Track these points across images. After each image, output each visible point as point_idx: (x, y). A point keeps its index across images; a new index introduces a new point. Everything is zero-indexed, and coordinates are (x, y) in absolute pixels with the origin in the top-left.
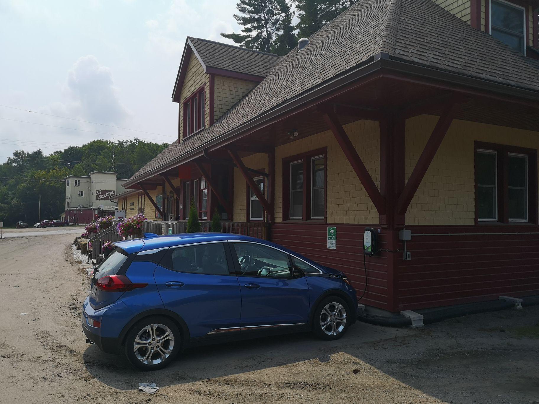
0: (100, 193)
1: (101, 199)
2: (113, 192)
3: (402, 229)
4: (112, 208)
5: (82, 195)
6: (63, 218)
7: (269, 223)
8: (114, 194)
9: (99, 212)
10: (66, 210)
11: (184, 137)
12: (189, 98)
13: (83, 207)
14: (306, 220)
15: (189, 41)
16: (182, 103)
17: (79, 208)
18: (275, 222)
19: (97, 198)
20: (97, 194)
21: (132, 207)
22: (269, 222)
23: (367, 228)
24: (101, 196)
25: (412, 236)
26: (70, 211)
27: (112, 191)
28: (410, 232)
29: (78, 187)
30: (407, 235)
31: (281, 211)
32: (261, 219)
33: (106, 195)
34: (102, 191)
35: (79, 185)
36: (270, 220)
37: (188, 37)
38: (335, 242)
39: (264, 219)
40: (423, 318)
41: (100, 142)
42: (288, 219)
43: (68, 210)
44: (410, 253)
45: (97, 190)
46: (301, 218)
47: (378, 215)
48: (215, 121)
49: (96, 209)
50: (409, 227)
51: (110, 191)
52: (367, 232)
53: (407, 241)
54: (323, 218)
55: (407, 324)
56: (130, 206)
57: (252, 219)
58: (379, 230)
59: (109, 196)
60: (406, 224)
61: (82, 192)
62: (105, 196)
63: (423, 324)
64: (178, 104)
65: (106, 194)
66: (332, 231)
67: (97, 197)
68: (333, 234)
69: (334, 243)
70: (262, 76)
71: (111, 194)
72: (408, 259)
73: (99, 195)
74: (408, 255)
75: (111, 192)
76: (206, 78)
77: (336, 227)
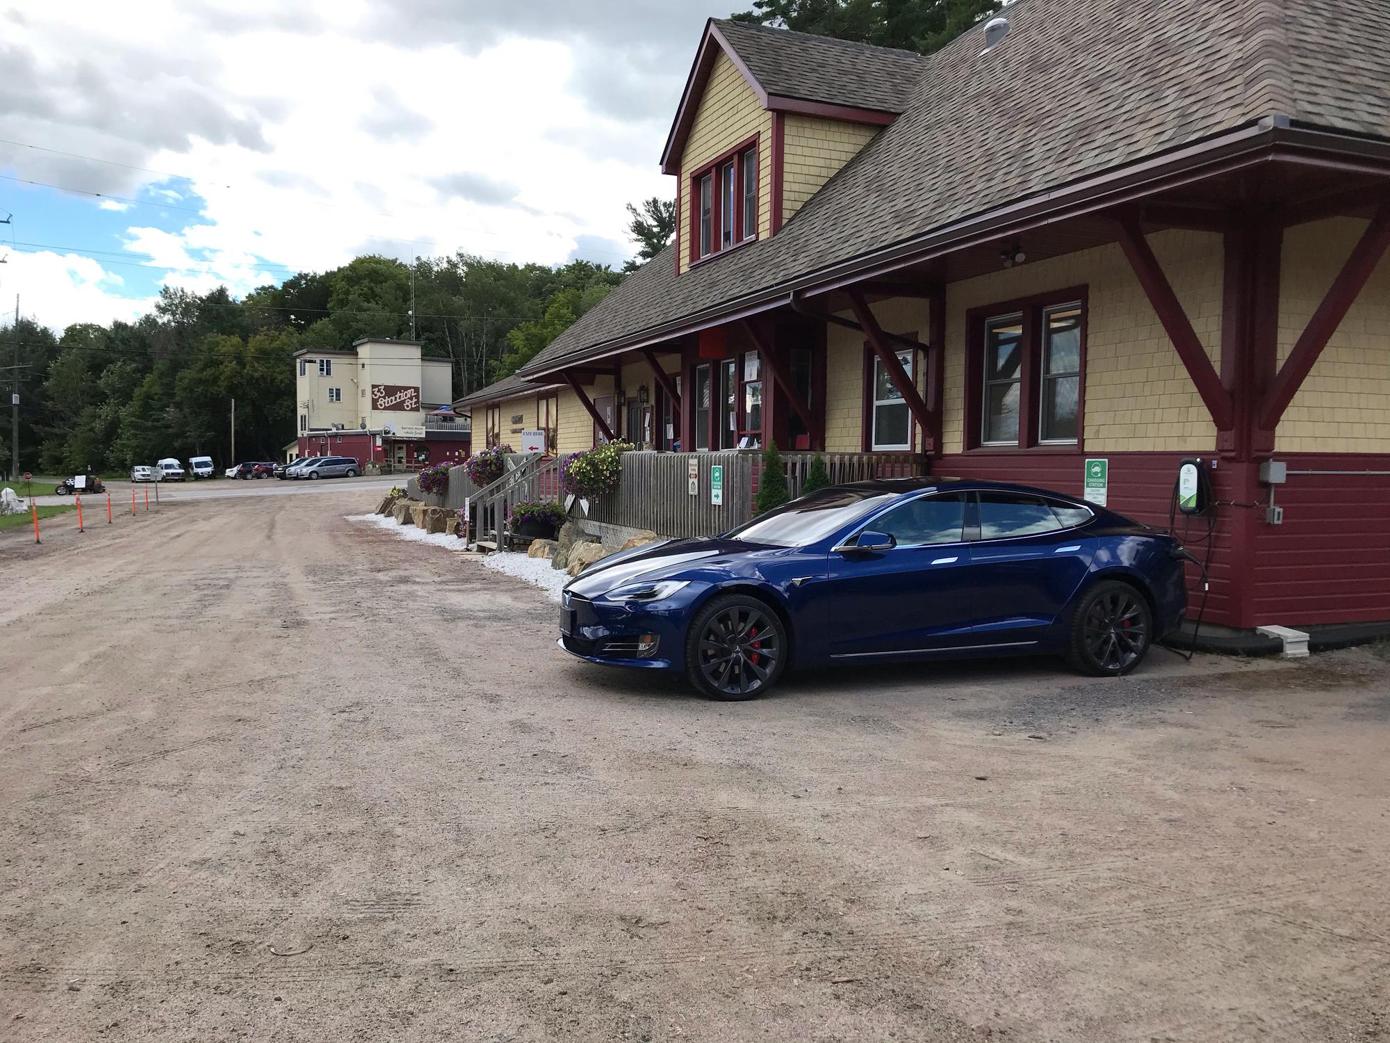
0: (382, 393)
1: (386, 408)
2: (413, 390)
3: (1266, 459)
4: (418, 431)
5: (338, 399)
6: (291, 455)
7: (929, 456)
8: (417, 397)
9: (385, 441)
10: (299, 435)
11: (692, 260)
12: (711, 165)
13: (343, 429)
14: (1028, 447)
15: (713, 29)
16: (686, 176)
17: (334, 430)
18: (944, 453)
19: (375, 407)
20: (376, 395)
21: (518, 426)
22: (928, 453)
23: (1186, 459)
24: (386, 401)
25: (1287, 475)
26: (310, 437)
27: (410, 388)
28: (1283, 465)
29: (328, 379)
30: (1277, 473)
31: (962, 429)
32: (906, 447)
33: (396, 398)
34: (386, 388)
35: (328, 373)
36: (932, 448)
37: (710, 20)
38: (1104, 491)
39: (914, 445)
40: (1308, 639)
41: (372, 259)
42: (978, 445)
43: (305, 435)
44: (1281, 510)
45: (374, 387)
46: (1016, 443)
47: (1213, 430)
48: (785, 222)
49: (379, 433)
50: (1281, 456)
51: (406, 388)
52: (1185, 467)
53: (1277, 485)
54: (1075, 441)
55: (1275, 649)
56: (511, 423)
57: (876, 448)
58: (1215, 462)
59: (404, 401)
60: (1276, 450)
61: (338, 390)
62: (396, 400)
63: (1307, 651)
64: (675, 178)
65: (397, 396)
66: (1097, 469)
67: (374, 402)
68: (1099, 475)
69: (1102, 494)
70: (892, 110)
71: (409, 396)
72: (1276, 522)
73: (380, 397)
74: (1276, 514)
75: (410, 391)
76: (762, 119)
77: (1107, 460)
